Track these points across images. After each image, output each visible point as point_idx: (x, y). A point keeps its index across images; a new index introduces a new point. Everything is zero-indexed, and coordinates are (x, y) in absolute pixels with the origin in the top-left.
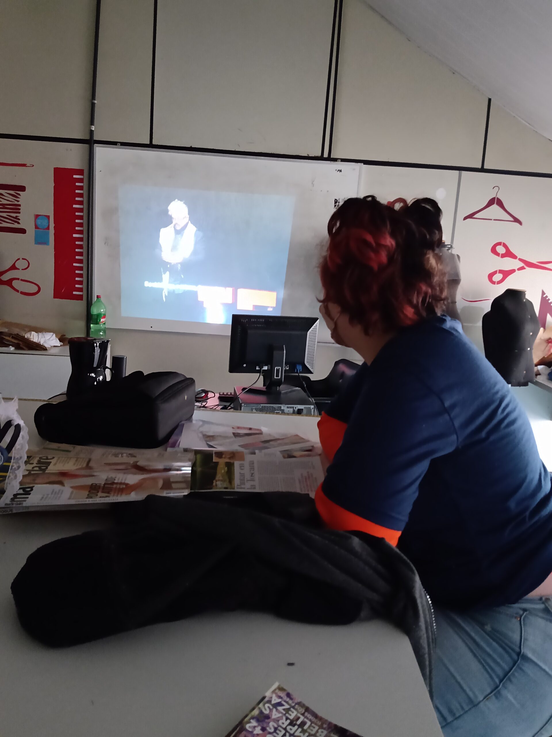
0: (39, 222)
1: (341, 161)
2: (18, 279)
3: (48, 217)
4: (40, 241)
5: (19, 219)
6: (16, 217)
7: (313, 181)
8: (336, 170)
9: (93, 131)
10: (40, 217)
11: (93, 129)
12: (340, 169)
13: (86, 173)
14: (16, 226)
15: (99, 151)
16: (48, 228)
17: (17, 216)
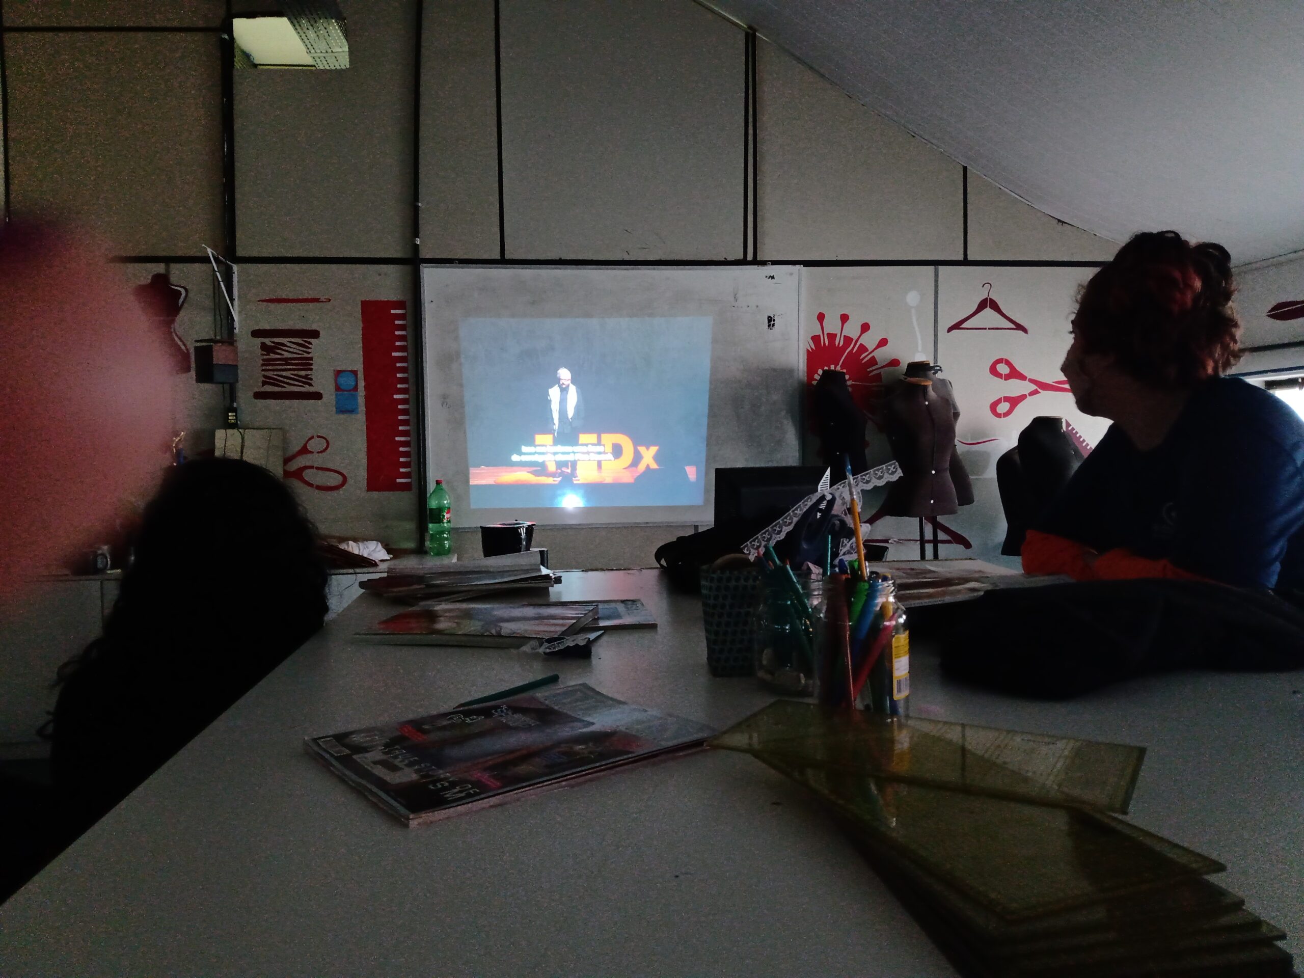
0: (342, 381)
1: (772, 264)
2: (312, 467)
3: (355, 373)
4: (344, 409)
5: (311, 379)
6: (306, 377)
7: (736, 294)
8: (766, 277)
9: (418, 245)
10: (342, 374)
11: (418, 243)
12: (772, 275)
13: (409, 305)
14: (307, 388)
15: (429, 274)
16: (356, 388)
17: (307, 375)
